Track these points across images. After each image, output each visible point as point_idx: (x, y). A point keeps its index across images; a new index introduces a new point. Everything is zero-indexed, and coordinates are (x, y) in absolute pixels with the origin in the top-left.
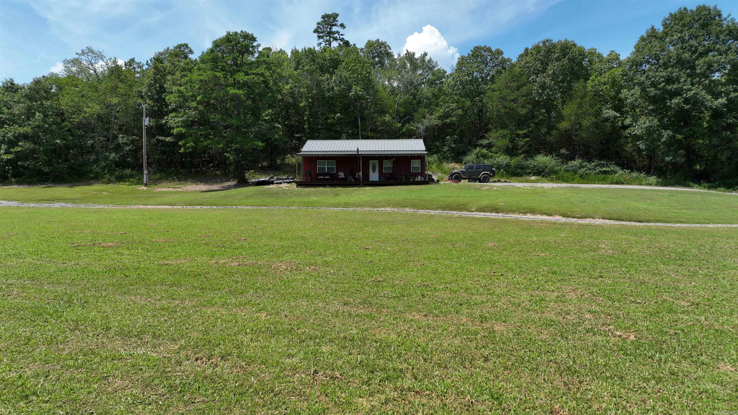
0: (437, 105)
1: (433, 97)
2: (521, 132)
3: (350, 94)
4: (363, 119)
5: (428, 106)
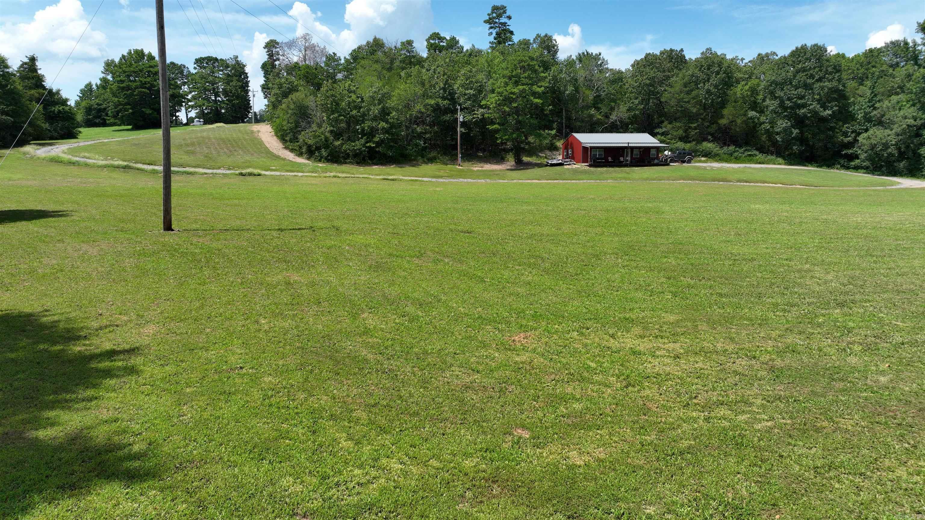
4: (567, 110)
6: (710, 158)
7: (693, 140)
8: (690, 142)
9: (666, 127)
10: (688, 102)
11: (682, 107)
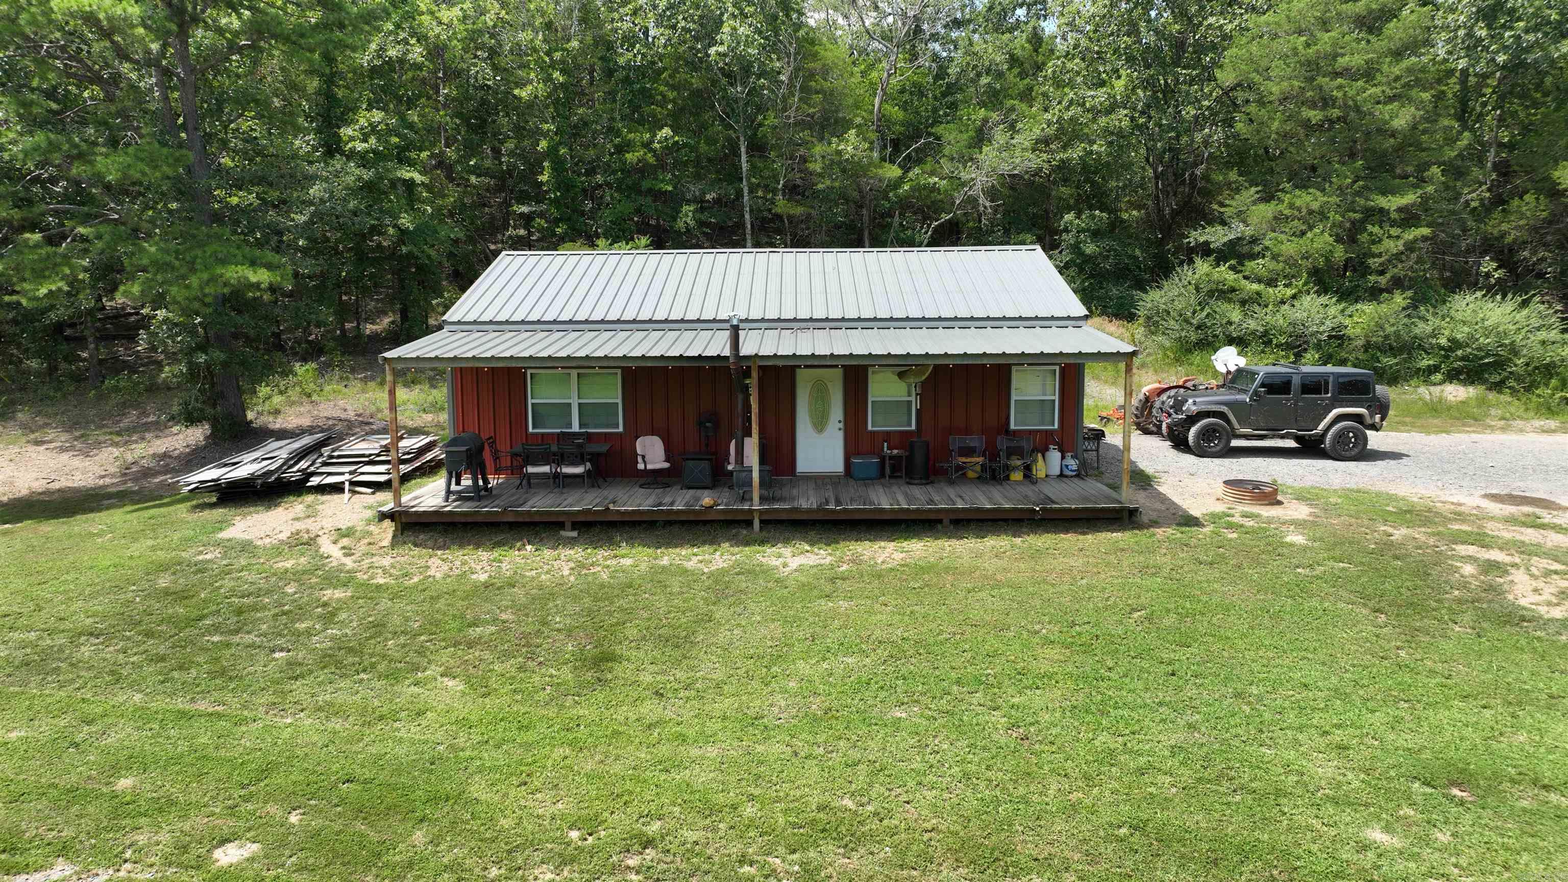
0: (1027, 96)
1: (1009, 69)
2: (1392, 203)
3: (712, 51)
4: (757, 148)
5: (993, 99)
6: (1498, 387)
7: (1398, 283)
8: (1375, 294)
9: (1241, 215)
10: (1368, 73)
11: (1326, 102)
